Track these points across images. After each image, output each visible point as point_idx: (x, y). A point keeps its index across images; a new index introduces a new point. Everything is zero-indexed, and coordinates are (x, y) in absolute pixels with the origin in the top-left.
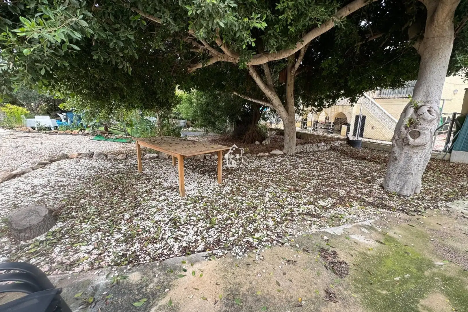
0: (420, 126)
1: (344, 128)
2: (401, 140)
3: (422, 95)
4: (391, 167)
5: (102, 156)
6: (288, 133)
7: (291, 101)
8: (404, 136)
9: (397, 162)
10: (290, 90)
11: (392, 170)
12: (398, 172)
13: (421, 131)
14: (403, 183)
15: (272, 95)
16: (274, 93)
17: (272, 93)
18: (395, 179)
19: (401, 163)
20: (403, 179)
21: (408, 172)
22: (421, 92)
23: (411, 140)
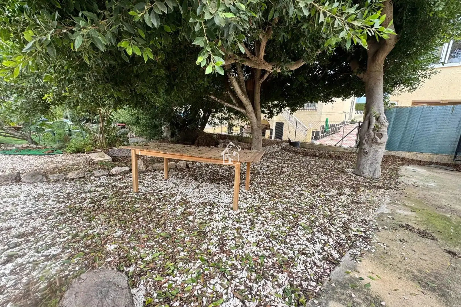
0: (381, 130)
1: (268, 132)
2: (370, 140)
3: (376, 108)
4: (363, 159)
5: (40, 177)
6: (257, 137)
7: (259, 107)
8: (373, 137)
9: (368, 155)
10: (257, 97)
11: (365, 161)
12: (369, 162)
13: (383, 133)
14: (374, 170)
15: (247, 101)
16: (248, 100)
17: (247, 100)
18: (368, 168)
19: (371, 156)
20: (374, 167)
21: (377, 162)
22: (375, 107)
23: (379, 139)
